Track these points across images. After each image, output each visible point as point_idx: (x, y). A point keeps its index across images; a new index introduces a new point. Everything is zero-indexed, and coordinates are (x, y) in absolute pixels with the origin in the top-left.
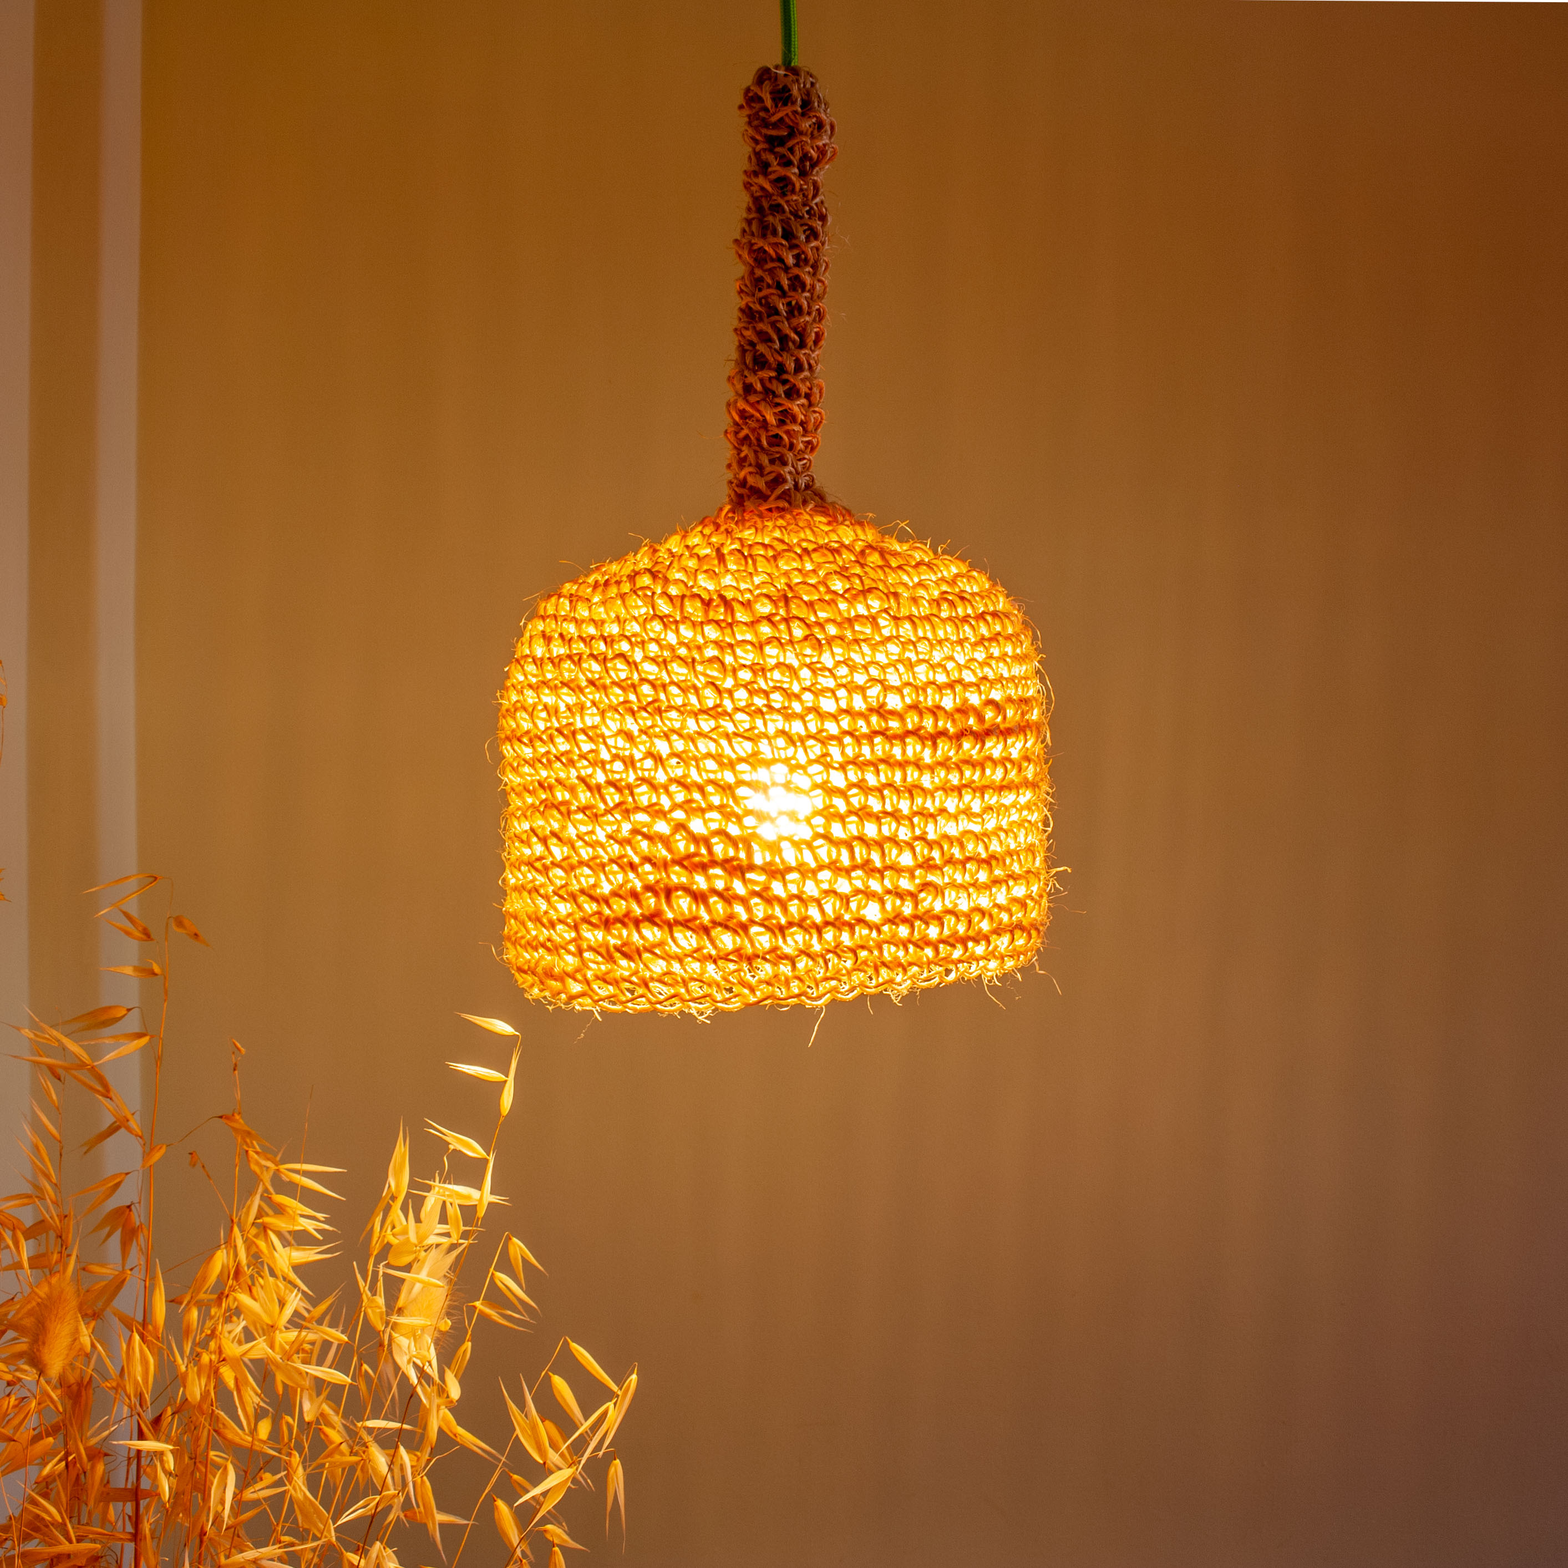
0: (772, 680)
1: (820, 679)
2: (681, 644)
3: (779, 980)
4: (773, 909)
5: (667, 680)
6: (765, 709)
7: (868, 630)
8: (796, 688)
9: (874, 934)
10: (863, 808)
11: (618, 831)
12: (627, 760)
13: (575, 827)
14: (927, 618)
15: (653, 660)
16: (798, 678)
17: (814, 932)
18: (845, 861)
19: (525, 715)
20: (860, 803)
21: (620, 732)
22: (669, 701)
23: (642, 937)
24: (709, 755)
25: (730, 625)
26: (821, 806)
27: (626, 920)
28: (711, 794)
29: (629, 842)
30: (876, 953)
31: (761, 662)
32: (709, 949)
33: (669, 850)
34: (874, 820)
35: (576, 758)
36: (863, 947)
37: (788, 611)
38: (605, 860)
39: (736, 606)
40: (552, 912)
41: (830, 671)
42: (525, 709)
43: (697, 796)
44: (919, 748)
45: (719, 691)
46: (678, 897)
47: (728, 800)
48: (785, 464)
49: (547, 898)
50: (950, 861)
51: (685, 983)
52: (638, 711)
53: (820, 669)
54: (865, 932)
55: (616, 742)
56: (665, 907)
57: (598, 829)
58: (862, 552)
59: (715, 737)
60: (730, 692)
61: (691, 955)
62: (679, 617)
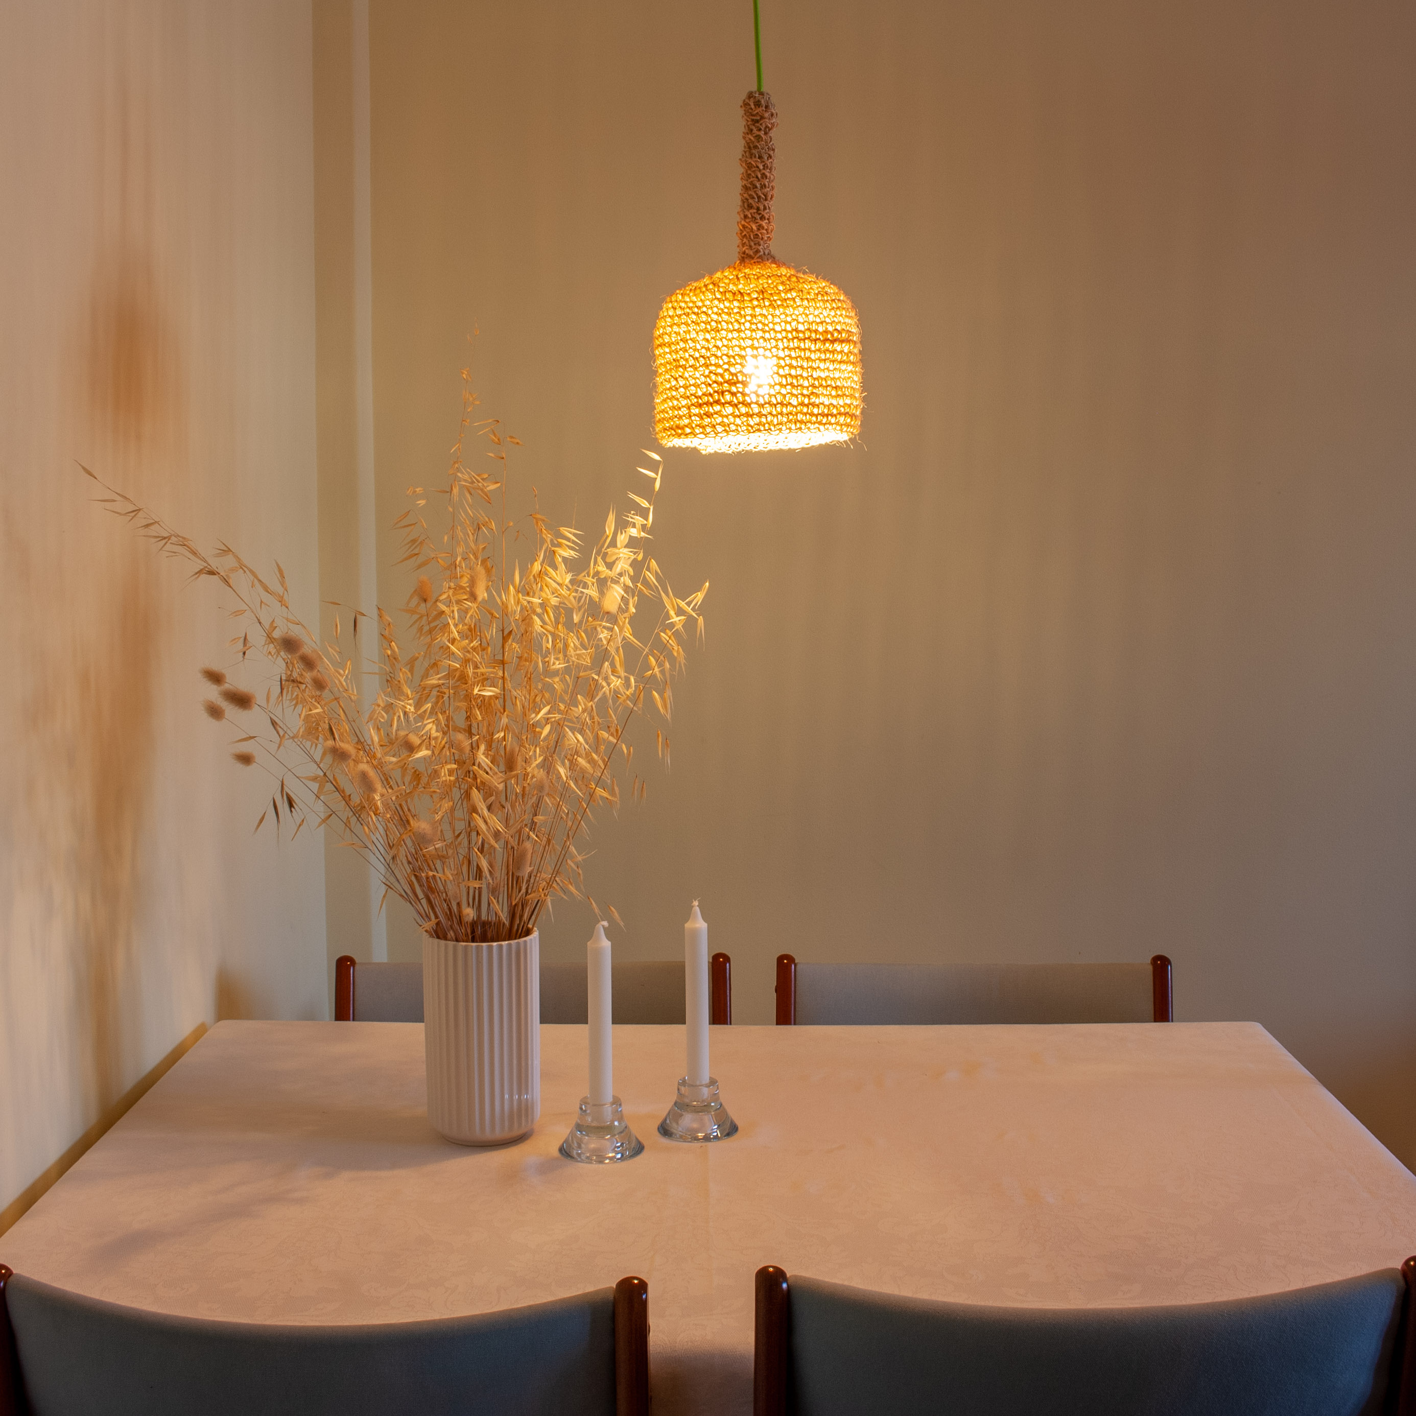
1: (775, 319)
2: (725, 307)
3: (761, 424)
4: (759, 398)
5: (720, 320)
6: (756, 329)
7: (792, 303)
8: (766, 322)
9: (795, 409)
10: (791, 364)
11: (704, 373)
12: (707, 348)
13: (688, 373)
14: (813, 299)
15: (716, 313)
16: (767, 319)
17: (774, 406)
18: (784, 382)
19: (667, 336)
20: (789, 362)
21: (704, 339)
22: (721, 327)
23: (713, 409)
24: (736, 346)
25: (743, 301)
26: (776, 364)
27: (707, 403)
28: (737, 359)
29: (708, 376)
30: (795, 417)
31: (754, 313)
32: (737, 413)
33: (723, 378)
34: (794, 368)
35: (688, 349)
36: (791, 413)
37: (763, 296)
38: (700, 383)
39: (744, 294)
40: (679, 404)
41: (778, 316)
42: (666, 334)
43: (732, 360)
44: (810, 344)
45: (740, 323)
46: (726, 395)
47: (743, 361)
48: (760, 245)
49: (677, 399)
50: (821, 385)
51: (728, 425)
53: (775, 316)
54: (791, 408)
55: (703, 343)
56: (721, 398)
57: (696, 372)
58: (790, 277)
59: (738, 339)
60: (744, 324)
61: (731, 415)
62: (724, 299)
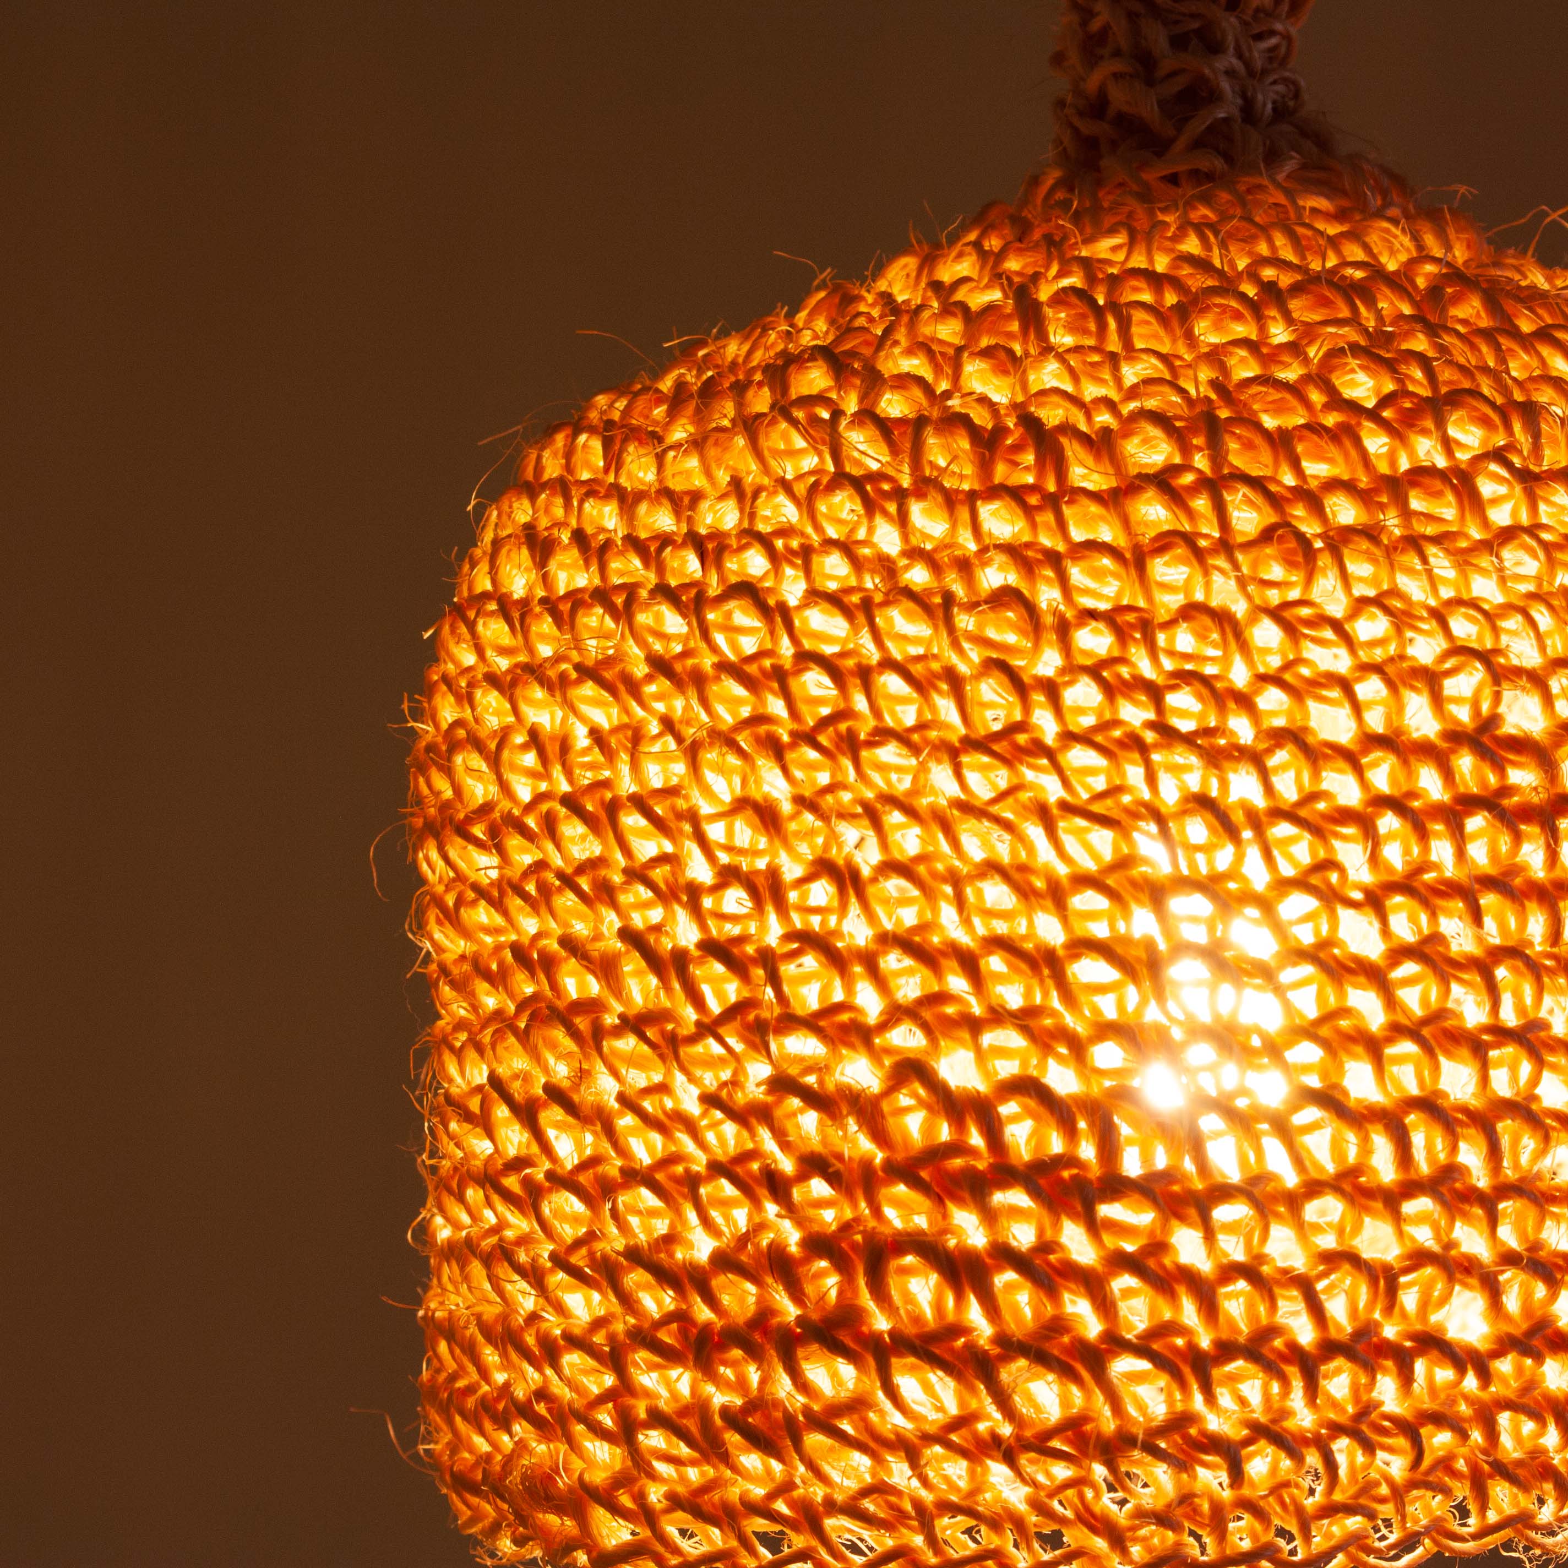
0: (1171, 653)
1: (1311, 651)
2: (914, 554)
3: (1196, 1511)
4: (1177, 1307)
5: (872, 654)
6: (1150, 737)
7: (1447, 510)
8: (1240, 676)
9: (1471, 1382)
10: (1437, 1016)
11: (735, 1083)
12: (761, 882)
13: (615, 1073)
15: (835, 600)
16: (1244, 647)
17: (1293, 1372)
18: (1384, 1168)
19: (477, 762)
20: (1425, 1001)
21: (742, 804)
22: (876, 712)
23: (802, 1385)
24: (992, 868)
25: (1054, 500)
26: (1312, 1013)
27: (757, 1337)
28: (999, 977)
29: (765, 1114)
30: (1477, 1436)
31: (1141, 603)
32: (994, 1421)
33: (880, 1136)
34: (1465, 1052)
35: (617, 878)
36: (1438, 1419)
37: (1217, 457)
38: (699, 1163)
39: (1072, 449)
40: (550, 1317)
41: (1337, 626)
43: (957, 983)
45: (1020, 686)
46: (905, 1271)
47: (1046, 994)
49: (535, 1276)
51: (924, 1518)
52: (793, 745)
53: (1309, 623)
54: (1445, 1374)
55: (730, 832)
56: (866, 1300)
57: (679, 1078)
58: (1435, 291)
59: (1008, 815)
60: (1051, 690)
61: (940, 1437)
62: (906, 482)
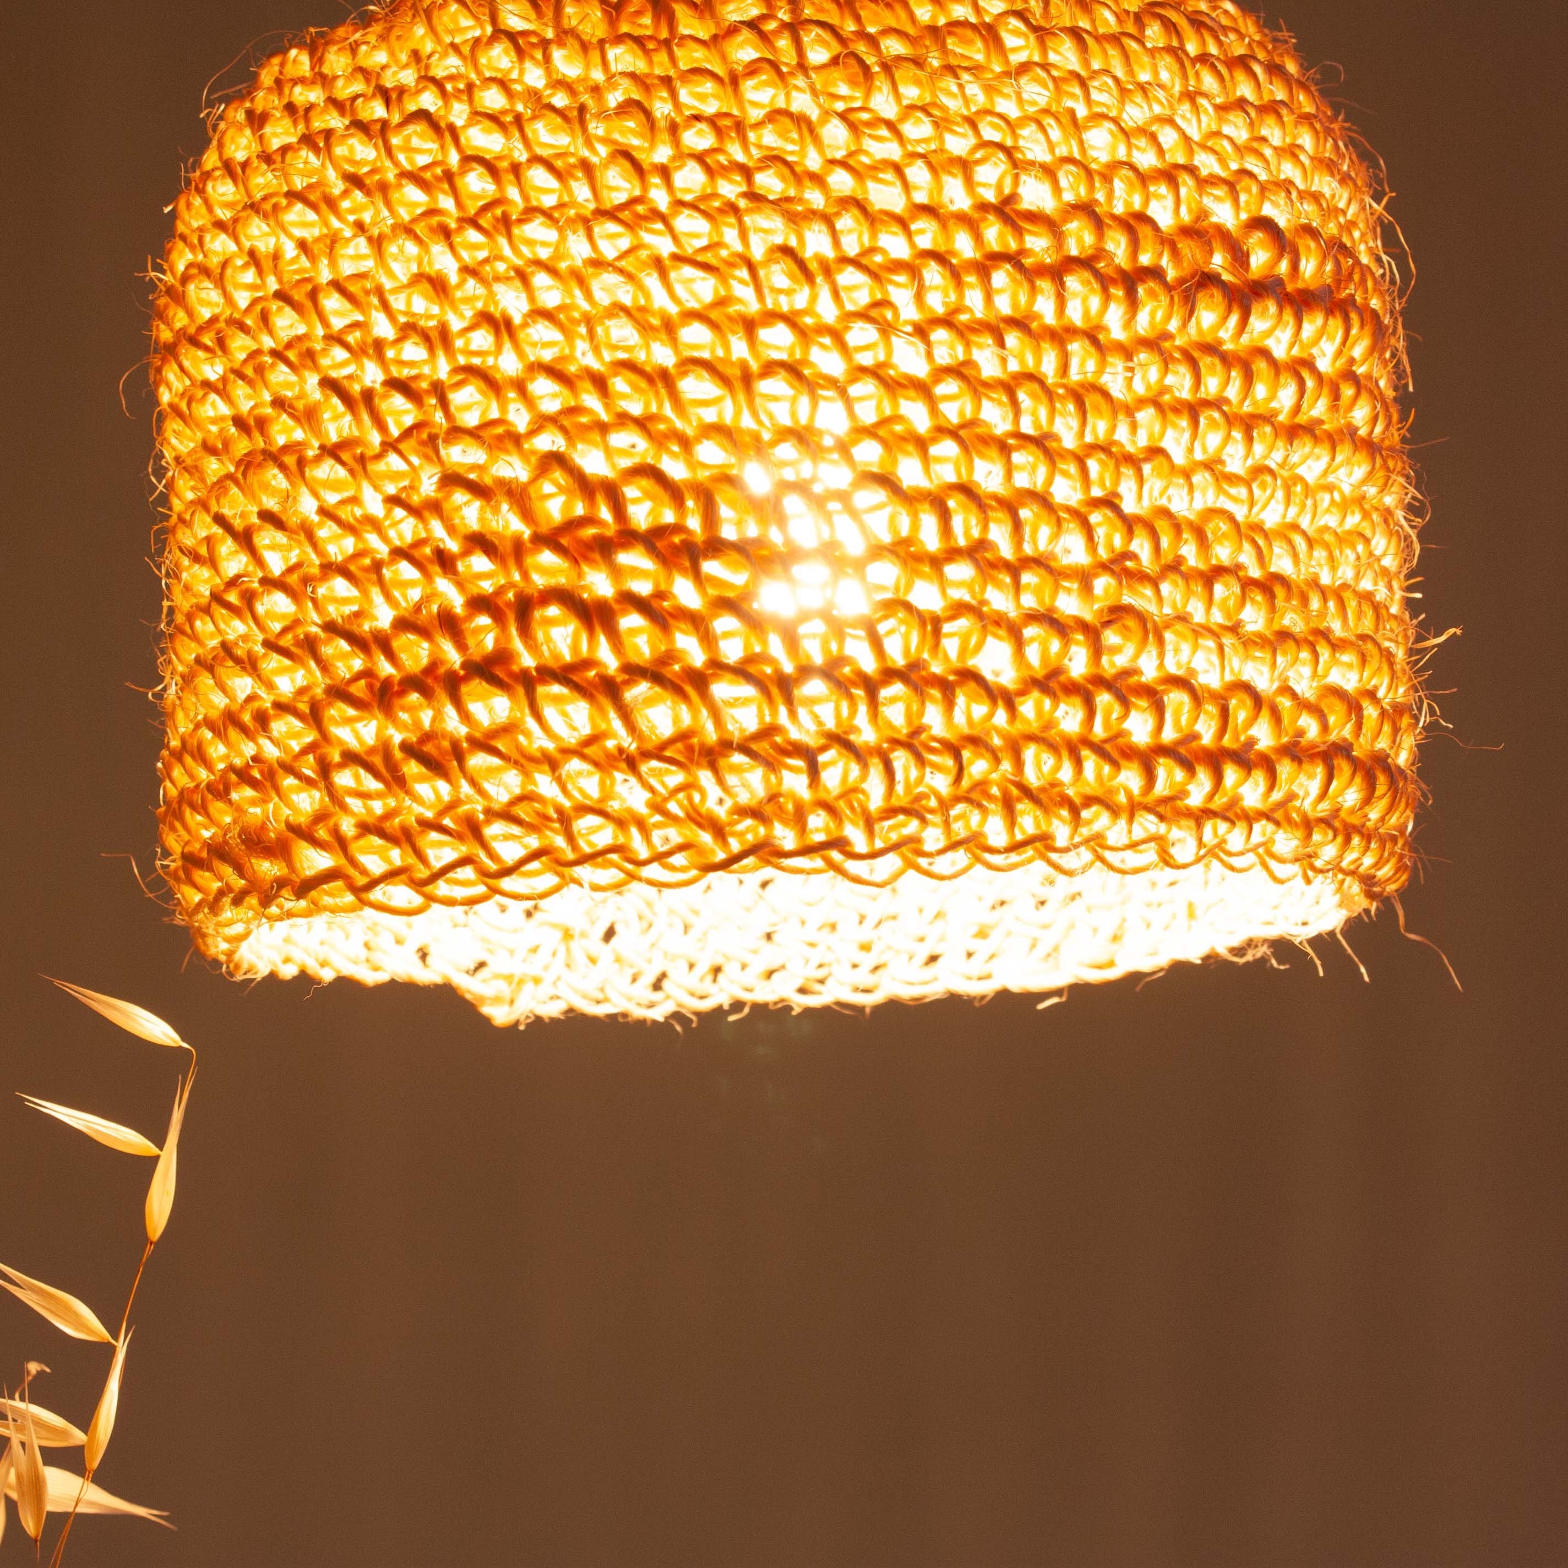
0: (759, 147)
1: (868, 144)
2: (556, 85)
3: (781, 808)
4: (764, 642)
5: (522, 156)
6: (743, 203)
7: (977, 52)
8: (813, 162)
9: (1001, 717)
10: (972, 423)
11: (412, 487)
12: (434, 335)
13: (316, 495)
14: (1115, 39)
15: (494, 119)
16: (816, 139)
17: (859, 692)
18: (931, 539)
20: (961, 413)
21: (419, 278)
22: (526, 198)
23: (465, 716)
24: (619, 309)
25: (667, 44)
26: (872, 419)
27: (429, 681)
28: (623, 396)
29: (435, 507)
30: (1007, 766)
31: (735, 112)
32: (619, 737)
33: (527, 514)
34: (994, 453)
35: (318, 346)
36: (976, 744)
37: (795, 11)
38: (383, 551)
41: (890, 125)
42: (205, 271)
43: (591, 400)
44: (1095, 302)
45: (639, 169)
46: (549, 622)
47: (660, 406)
49: (250, 665)
50: (1175, 567)
51: (565, 820)
52: (460, 229)
53: (868, 124)
54: (980, 710)
55: (409, 303)
56: (517, 644)
59: (630, 269)
60: (665, 172)
61: (577, 751)
62: (550, 34)
